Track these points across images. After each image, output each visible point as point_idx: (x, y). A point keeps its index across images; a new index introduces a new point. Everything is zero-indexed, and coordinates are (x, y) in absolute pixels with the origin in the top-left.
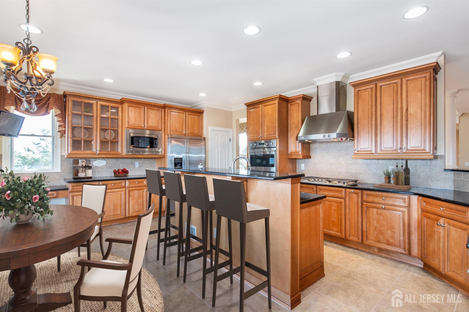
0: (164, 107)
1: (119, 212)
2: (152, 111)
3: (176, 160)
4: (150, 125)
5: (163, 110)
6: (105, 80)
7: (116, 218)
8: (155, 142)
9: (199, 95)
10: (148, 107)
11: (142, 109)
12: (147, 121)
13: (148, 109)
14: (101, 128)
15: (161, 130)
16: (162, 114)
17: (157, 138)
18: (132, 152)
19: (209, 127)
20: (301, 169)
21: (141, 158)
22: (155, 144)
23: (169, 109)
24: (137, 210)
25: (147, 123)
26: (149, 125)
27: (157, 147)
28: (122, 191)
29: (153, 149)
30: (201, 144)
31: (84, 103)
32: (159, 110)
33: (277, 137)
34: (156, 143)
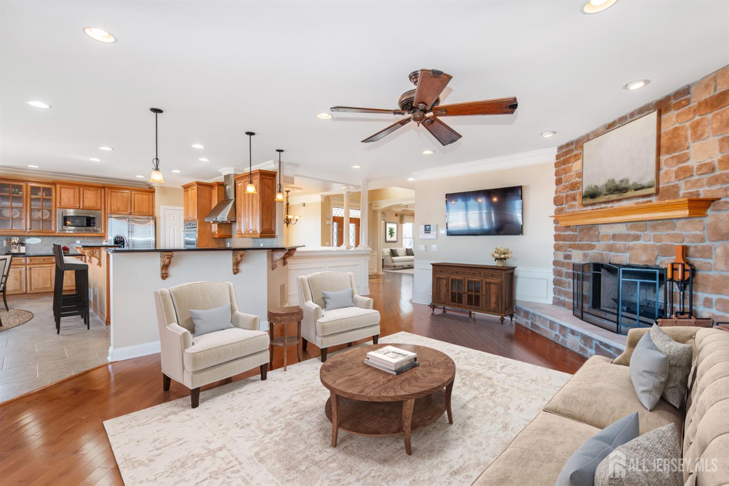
0: (103, 187)
1: (49, 286)
2: (88, 192)
4: (87, 205)
5: (103, 190)
7: (45, 291)
8: (93, 221)
11: (77, 190)
12: (83, 201)
13: (84, 189)
14: (32, 208)
15: (100, 210)
16: (101, 194)
17: (95, 217)
19: (161, 206)
21: (84, 237)
22: (93, 223)
23: (110, 189)
24: (70, 285)
25: (83, 203)
26: (84, 205)
27: (95, 226)
28: (52, 267)
29: (91, 228)
30: (150, 223)
31: (12, 185)
33: (196, 219)
34: (95, 222)
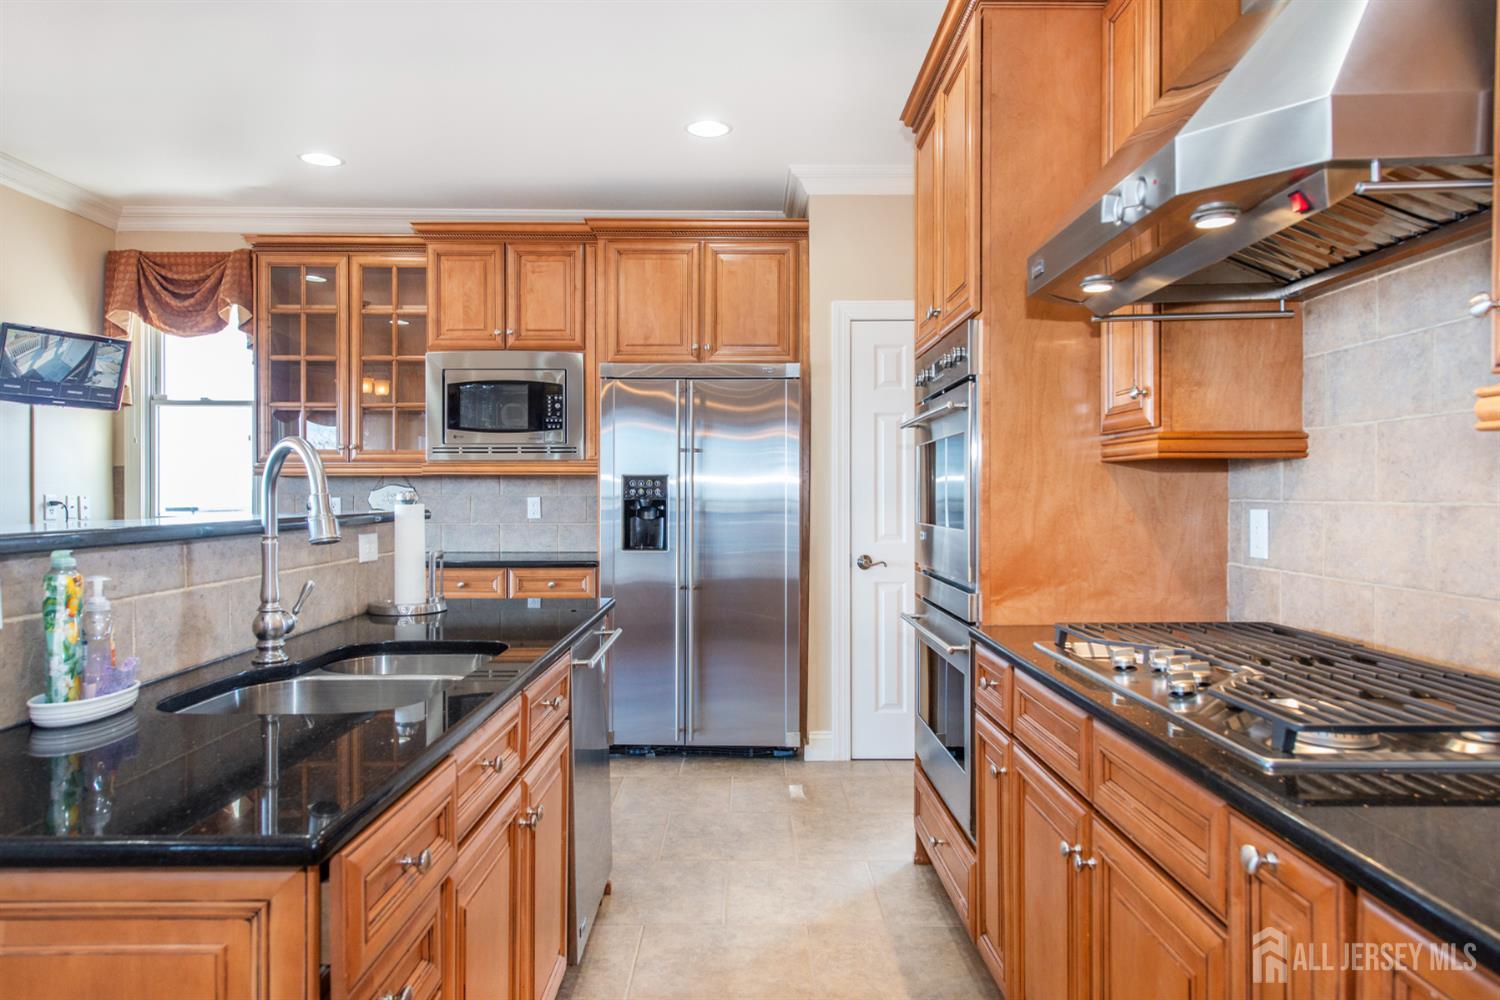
0: (591, 234)
2: (536, 264)
3: (633, 484)
4: (531, 326)
5: (589, 249)
6: (306, 158)
8: (554, 402)
9: (692, 129)
10: (522, 248)
11: (495, 261)
12: (519, 308)
13: (519, 256)
14: (363, 358)
15: (580, 347)
17: (563, 380)
18: (452, 451)
20: (1248, 559)
22: (555, 410)
23: (611, 241)
25: (519, 319)
26: (523, 327)
27: (561, 424)
29: (545, 435)
31: (307, 267)
32: (570, 254)
34: (557, 406)
